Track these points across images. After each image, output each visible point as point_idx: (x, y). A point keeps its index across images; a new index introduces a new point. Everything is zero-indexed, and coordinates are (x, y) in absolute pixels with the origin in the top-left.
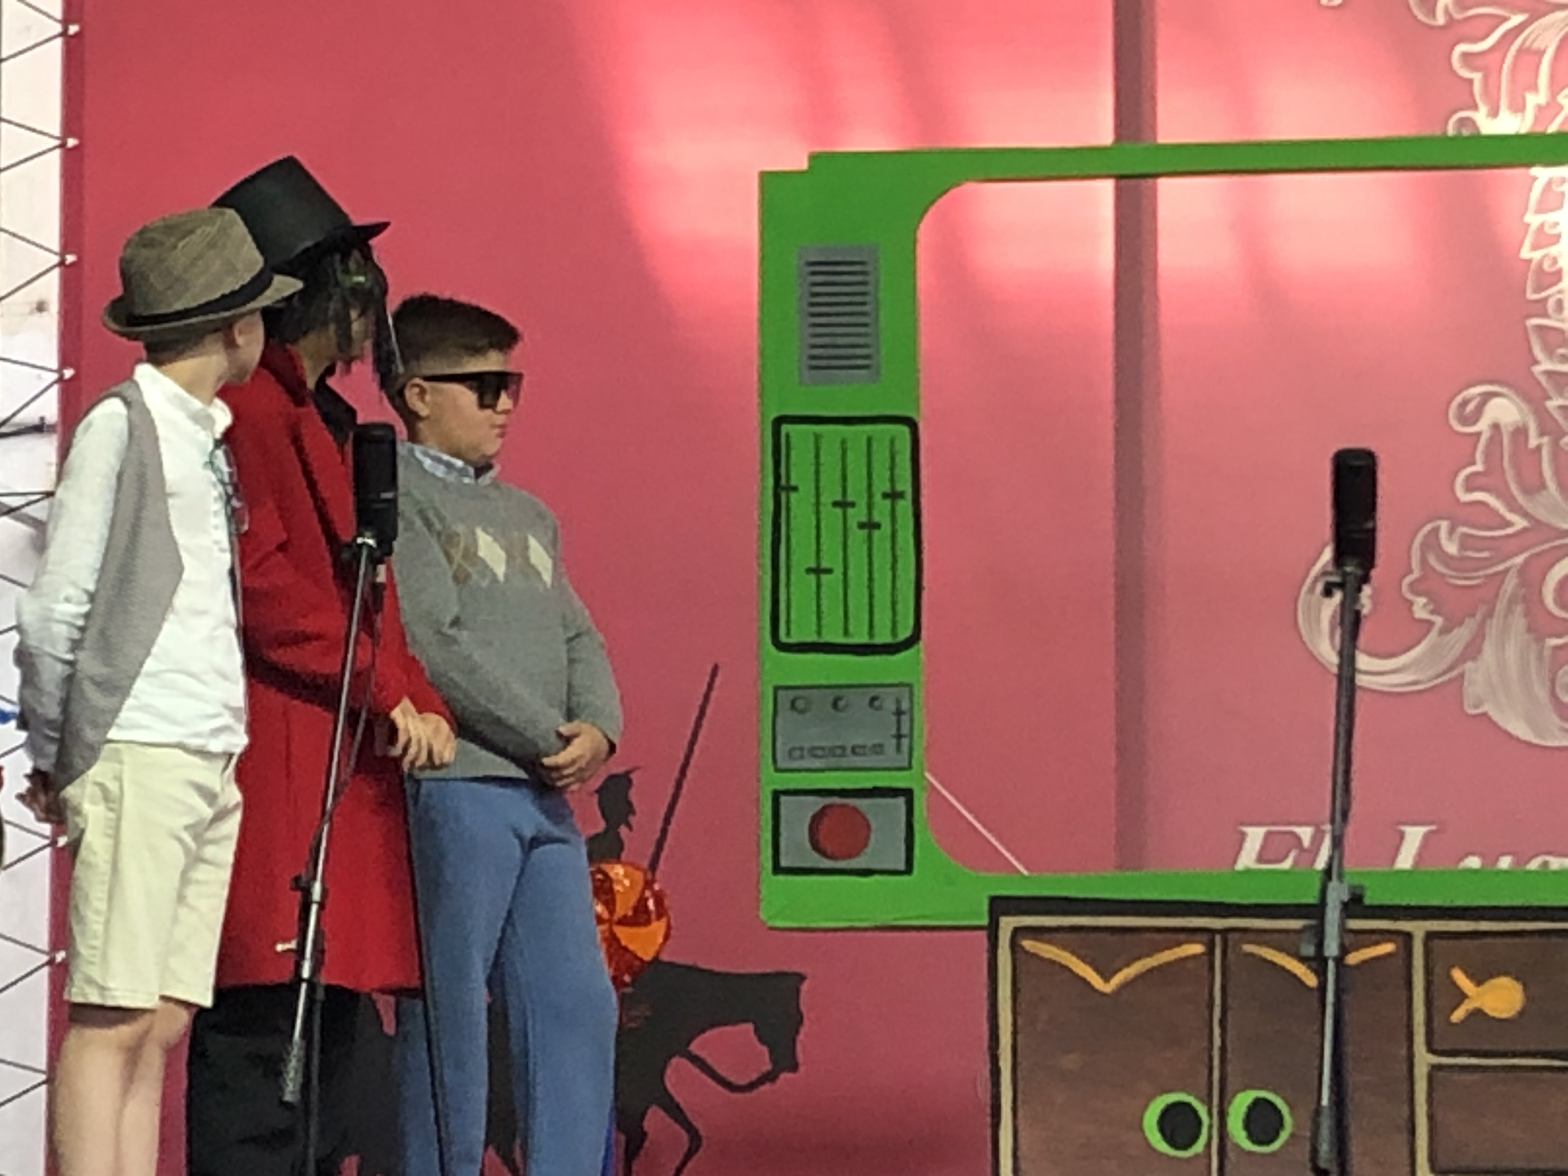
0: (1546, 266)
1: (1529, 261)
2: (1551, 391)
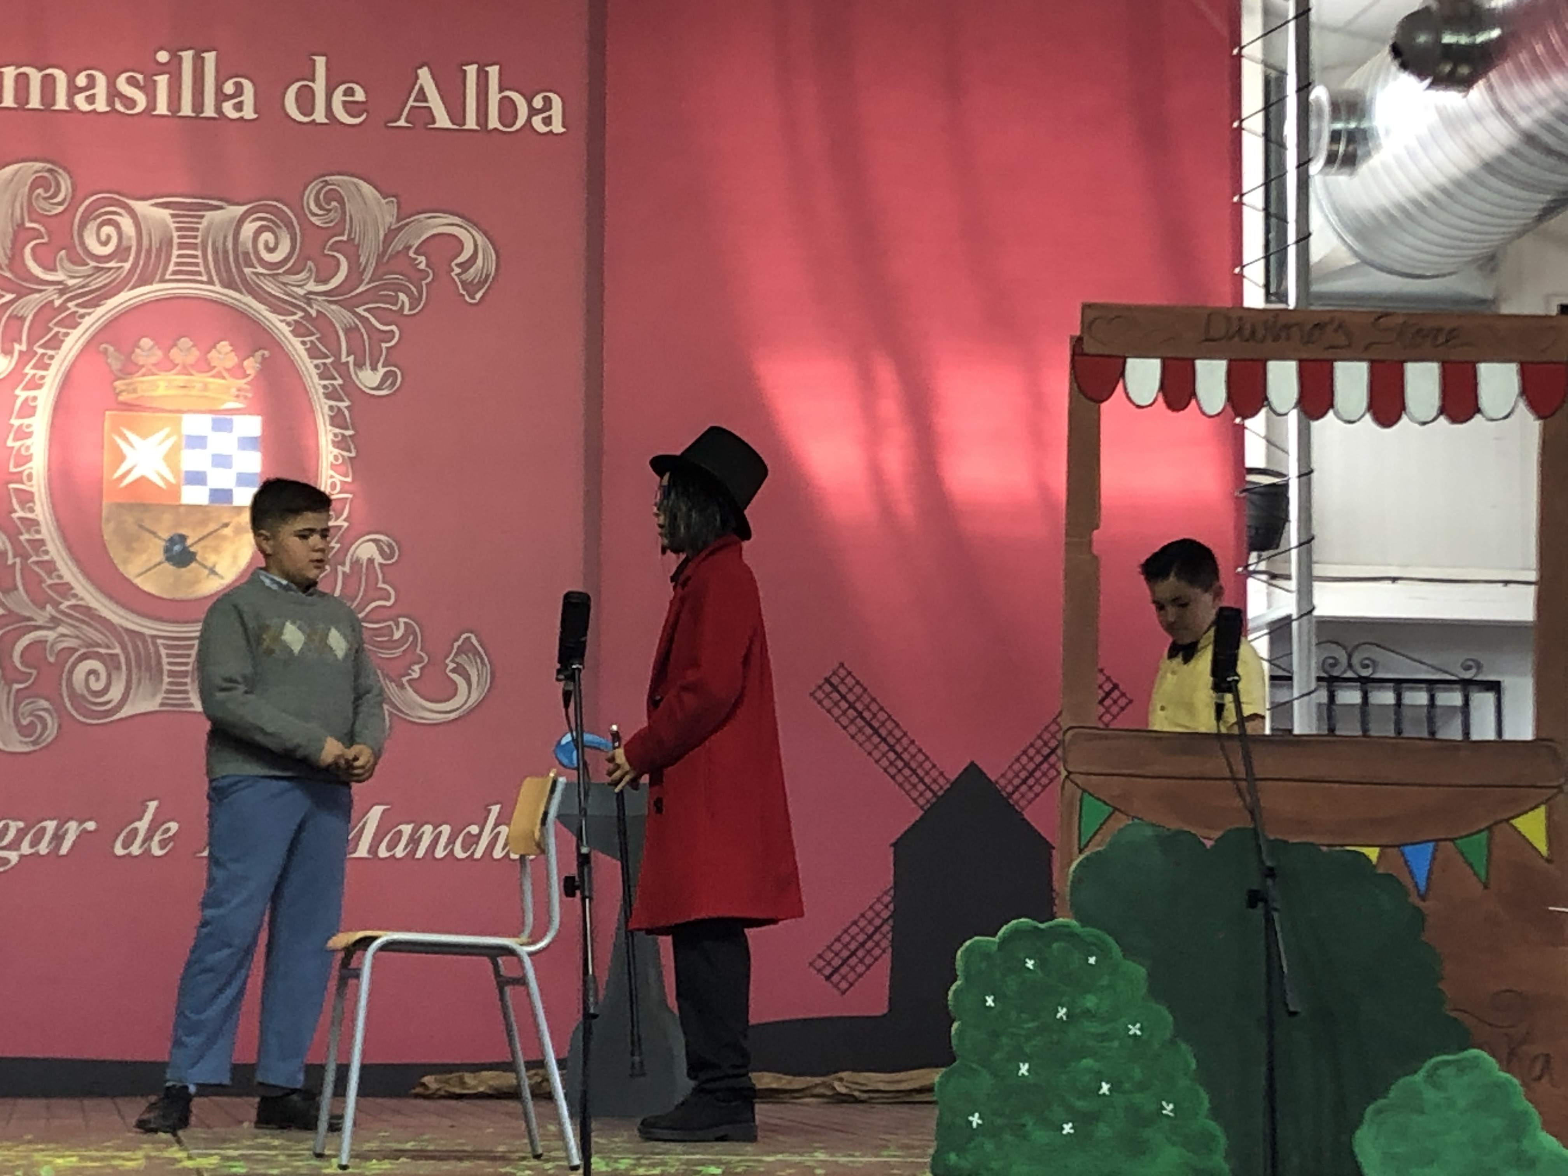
0: (23, 452)
1: (13, 448)
2: (23, 531)
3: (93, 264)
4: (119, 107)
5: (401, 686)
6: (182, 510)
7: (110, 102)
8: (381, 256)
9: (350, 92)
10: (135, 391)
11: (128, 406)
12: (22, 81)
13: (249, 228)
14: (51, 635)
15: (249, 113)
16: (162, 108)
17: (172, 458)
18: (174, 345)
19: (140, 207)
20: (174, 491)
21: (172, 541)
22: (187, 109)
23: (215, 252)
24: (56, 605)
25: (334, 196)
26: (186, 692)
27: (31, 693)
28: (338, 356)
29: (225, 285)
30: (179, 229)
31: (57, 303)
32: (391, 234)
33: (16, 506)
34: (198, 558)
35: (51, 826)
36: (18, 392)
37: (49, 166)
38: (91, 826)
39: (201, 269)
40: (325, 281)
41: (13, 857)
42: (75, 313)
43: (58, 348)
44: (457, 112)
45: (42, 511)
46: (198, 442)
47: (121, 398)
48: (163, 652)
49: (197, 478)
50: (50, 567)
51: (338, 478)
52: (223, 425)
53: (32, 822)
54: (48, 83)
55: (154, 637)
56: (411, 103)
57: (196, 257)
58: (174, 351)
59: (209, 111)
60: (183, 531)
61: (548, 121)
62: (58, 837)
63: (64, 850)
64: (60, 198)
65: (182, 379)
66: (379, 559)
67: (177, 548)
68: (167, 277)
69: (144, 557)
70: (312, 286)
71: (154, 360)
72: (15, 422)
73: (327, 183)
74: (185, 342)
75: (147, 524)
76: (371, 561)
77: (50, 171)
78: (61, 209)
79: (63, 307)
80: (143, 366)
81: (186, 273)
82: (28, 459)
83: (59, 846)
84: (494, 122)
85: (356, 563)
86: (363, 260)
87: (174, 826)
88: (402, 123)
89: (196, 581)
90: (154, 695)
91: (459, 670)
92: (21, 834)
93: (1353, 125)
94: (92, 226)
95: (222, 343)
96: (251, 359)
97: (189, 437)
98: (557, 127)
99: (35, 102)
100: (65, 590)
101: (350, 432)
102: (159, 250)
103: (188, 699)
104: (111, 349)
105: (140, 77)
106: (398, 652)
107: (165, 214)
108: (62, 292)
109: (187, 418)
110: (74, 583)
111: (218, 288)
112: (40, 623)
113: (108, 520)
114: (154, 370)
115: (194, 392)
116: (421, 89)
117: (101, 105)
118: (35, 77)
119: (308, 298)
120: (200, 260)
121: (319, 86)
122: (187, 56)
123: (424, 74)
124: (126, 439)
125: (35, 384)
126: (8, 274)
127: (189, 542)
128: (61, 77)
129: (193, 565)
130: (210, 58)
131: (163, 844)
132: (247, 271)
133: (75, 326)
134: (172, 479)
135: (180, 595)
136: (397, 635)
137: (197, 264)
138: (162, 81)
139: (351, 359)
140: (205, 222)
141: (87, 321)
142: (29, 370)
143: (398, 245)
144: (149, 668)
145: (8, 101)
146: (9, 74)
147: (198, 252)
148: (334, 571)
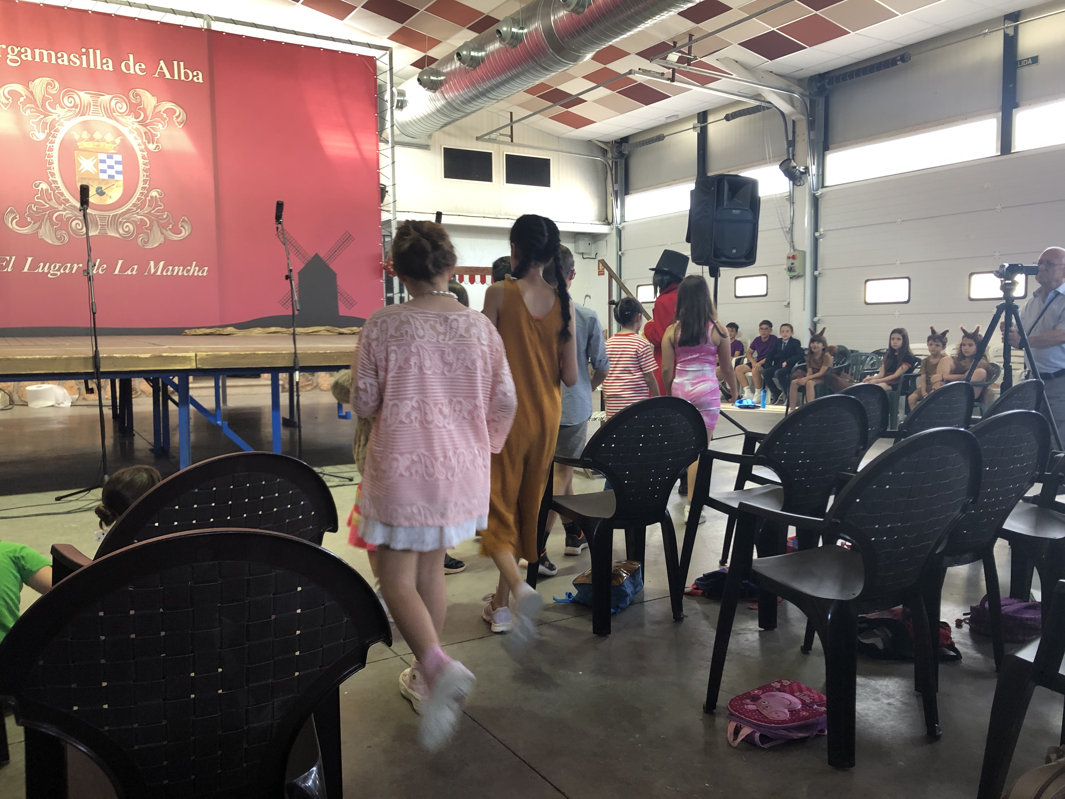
3: (67, 108)
4: (71, 63)
5: (167, 230)
6: (100, 180)
7: (69, 62)
8: (153, 112)
9: (140, 66)
10: (83, 146)
11: (82, 150)
12: (41, 54)
13: (113, 102)
14: (64, 213)
15: (111, 69)
16: (85, 65)
17: (96, 166)
18: (94, 133)
19: (81, 94)
20: (97, 175)
21: (98, 188)
22: (92, 66)
23: (104, 108)
24: (65, 205)
25: (137, 95)
26: (106, 230)
27: (60, 229)
28: (142, 139)
30: (92, 101)
31: (57, 119)
32: (155, 107)
33: (50, 176)
34: (106, 193)
35: (69, 265)
36: (47, 144)
37: (51, 79)
38: (81, 265)
39: (100, 112)
40: (137, 118)
41: (59, 273)
42: (63, 122)
43: (59, 132)
44: (172, 74)
45: (58, 178)
46: (103, 161)
47: (79, 148)
48: (98, 219)
49: (104, 171)
50: (62, 194)
52: (110, 157)
53: (63, 264)
54: (49, 56)
55: (95, 215)
56: (158, 70)
57: (98, 109)
58: (94, 135)
59: (99, 67)
60: (101, 186)
61: (198, 79)
62: (72, 268)
63: (74, 272)
64: (56, 89)
65: (97, 143)
66: (158, 196)
67: (99, 190)
68: (90, 114)
70: (133, 120)
71: (88, 138)
72: (47, 153)
73: (135, 91)
74: (97, 133)
76: (156, 196)
77: (52, 81)
78: (56, 92)
79: (59, 120)
80: (85, 139)
81: (95, 113)
82: (53, 163)
83: (72, 270)
84: (183, 78)
85: (152, 197)
86: (148, 113)
87: (105, 266)
88: (156, 75)
89: (106, 200)
90: (96, 231)
91: (182, 226)
92: (60, 268)
93: (402, 98)
94: (66, 98)
95: (108, 134)
96: (117, 139)
97: (100, 160)
98: (201, 81)
99: (45, 60)
100: (67, 201)
101: (147, 161)
102: (87, 106)
103: (106, 232)
104: (75, 134)
105: (77, 56)
106: (165, 221)
107: (88, 96)
108: (59, 116)
109: (99, 154)
110: (69, 199)
111: (106, 118)
112: (61, 209)
113: (78, 182)
114: (88, 140)
115: (101, 147)
116: (161, 67)
117: (66, 63)
118: (45, 53)
119: (133, 123)
120: (100, 110)
121: (131, 63)
122: (91, 51)
123: (162, 62)
124: (81, 159)
125: (52, 142)
126: (41, 110)
127: (103, 189)
128: (53, 54)
129: (104, 196)
130: (98, 52)
131: (102, 271)
132: (114, 114)
133: (63, 126)
134: (96, 171)
135: (101, 203)
136: (165, 217)
138: (84, 57)
139: (146, 141)
140: (100, 99)
141: (67, 125)
142: (50, 138)
143: (158, 110)
144: (94, 223)
145: (37, 59)
146: (37, 51)
147: (99, 107)
148: (145, 199)
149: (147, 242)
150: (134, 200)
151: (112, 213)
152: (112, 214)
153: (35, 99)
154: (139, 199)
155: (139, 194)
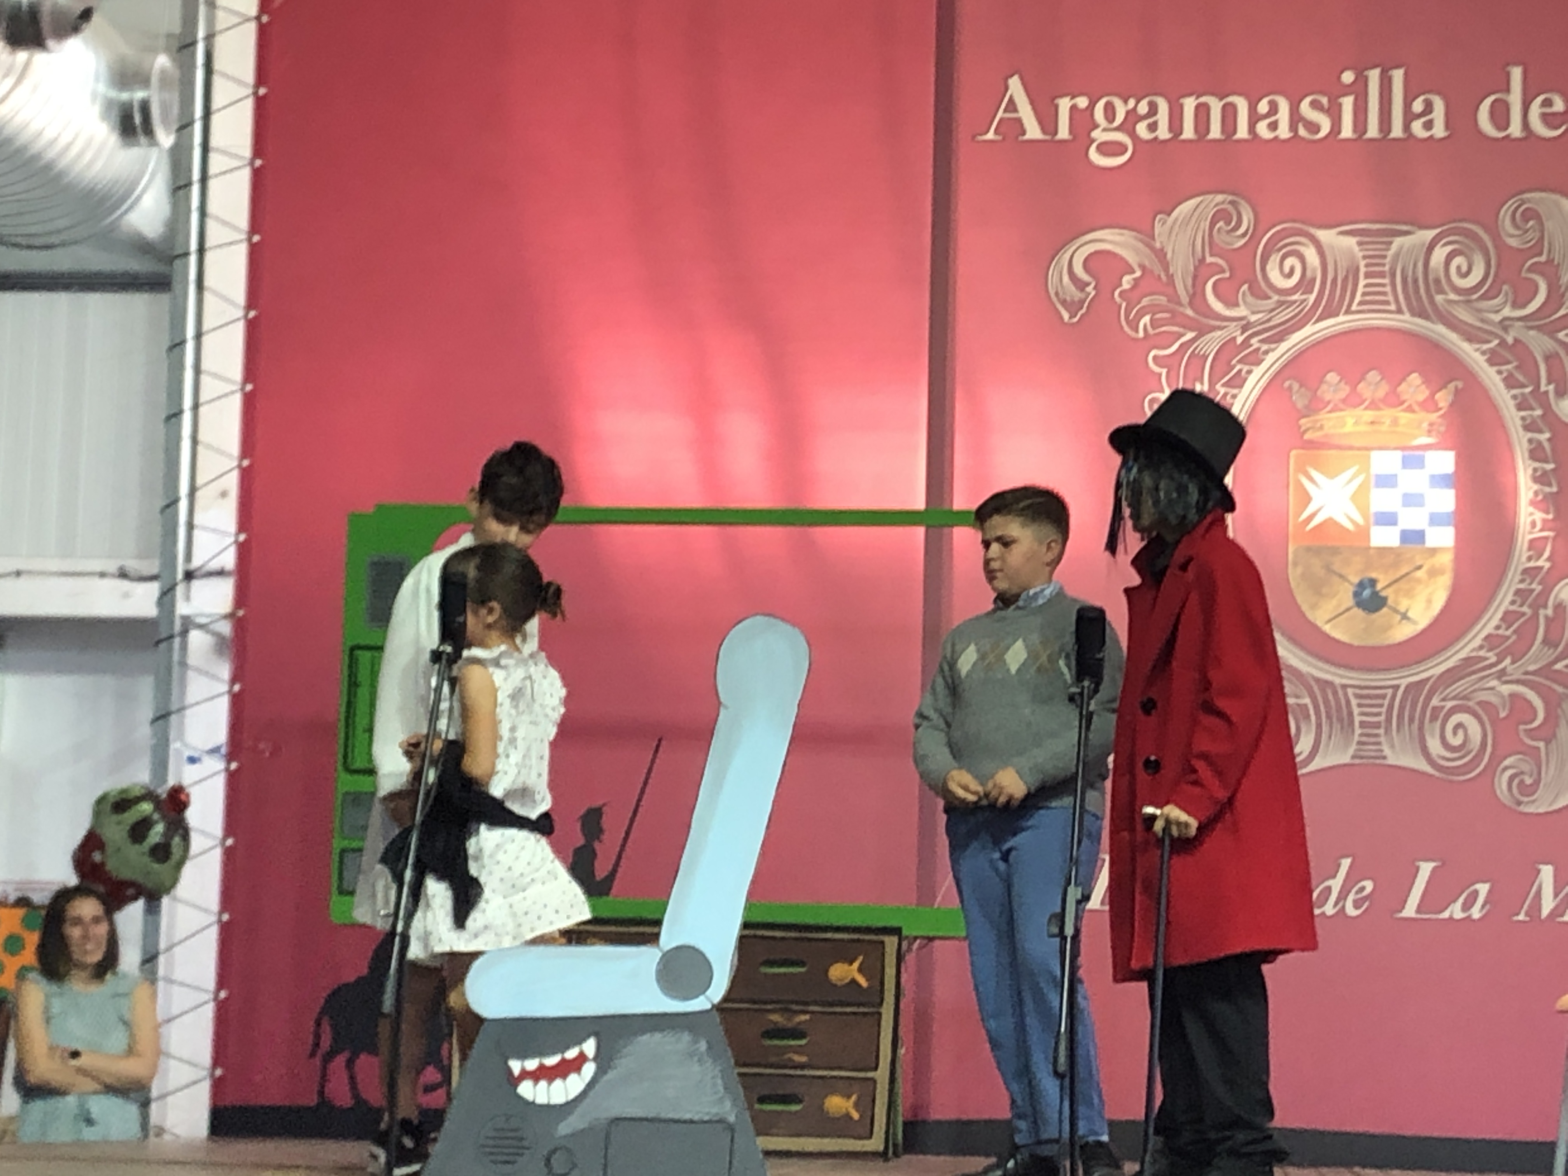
3: (1276, 298)
4: (1302, 132)
6: (1372, 552)
7: (1293, 127)
9: (1547, 103)
10: (1321, 428)
11: (1312, 445)
12: (1202, 111)
13: (1439, 254)
15: (1439, 131)
16: (1347, 131)
17: (1360, 498)
18: (1362, 378)
19: (1325, 236)
20: (1364, 533)
21: (1361, 585)
22: (1373, 131)
23: (1404, 280)
25: (1530, 214)
26: (1379, 743)
28: (1538, 386)
29: (1413, 314)
30: (1365, 257)
31: (1239, 340)
34: (1390, 602)
37: (1230, 198)
39: (1390, 298)
40: (1524, 306)
42: (1258, 349)
43: (1241, 386)
46: (1387, 481)
47: (1307, 436)
48: (1354, 702)
49: (1388, 519)
51: (1539, 516)
52: (1414, 462)
54: (1229, 113)
55: (1344, 687)
57: (1383, 285)
58: (1361, 386)
59: (1397, 131)
60: (1374, 575)
64: (1241, 231)
65: (1369, 415)
67: (1367, 593)
68: (1354, 307)
69: (1334, 602)
70: (1507, 312)
71: (1342, 395)
73: (1523, 202)
74: (1373, 376)
75: (1336, 567)
77: (1231, 203)
78: (1243, 242)
79: (1246, 343)
80: (1329, 402)
81: (1372, 303)
85: (1560, 606)
87: (1369, 885)
89: (1388, 627)
90: (1347, 746)
94: (1275, 259)
95: (1415, 375)
96: (1444, 392)
97: (1378, 477)
99: (1215, 132)
101: (1550, 466)
102: (1345, 280)
103: (1382, 751)
104: (1296, 386)
105: (1324, 100)
107: (1351, 242)
108: (1244, 329)
109: (1374, 454)
111: (1407, 316)
113: (1295, 564)
114: (1341, 406)
115: (1384, 428)
117: (1284, 132)
118: (1216, 106)
119: (1505, 324)
120: (1388, 289)
121: (1515, 98)
122: (1374, 75)
124: (1311, 479)
126: (1189, 312)
127: (1379, 586)
128: (1242, 104)
129: (1385, 610)
130: (1398, 75)
131: (1357, 905)
132: (1439, 298)
133: (1259, 363)
134: (1360, 521)
135: (1373, 642)
137: (1384, 294)
138: (1348, 103)
139: (1551, 387)
140: (1394, 247)
141: (1270, 358)
144: (1340, 720)
145: (1188, 133)
146: (1189, 104)
147: (1386, 281)
148: (1536, 615)
149: (1528, 790)
150: (1490, 623)
151: (1405, 679)
152: (1404, 683)
153: (1171, 278)
154: (1508, 618)
155: (1510, 597)
